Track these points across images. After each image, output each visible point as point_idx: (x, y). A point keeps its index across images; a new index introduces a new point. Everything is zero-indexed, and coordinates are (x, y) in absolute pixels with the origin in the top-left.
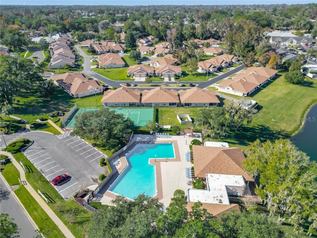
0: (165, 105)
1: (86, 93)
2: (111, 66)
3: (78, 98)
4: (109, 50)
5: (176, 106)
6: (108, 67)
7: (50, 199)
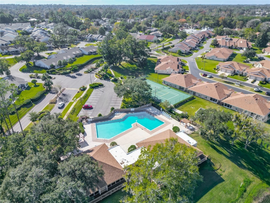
0: (206, 98)
1: (164, 72)
2: (213, 58)
3: (157, 73)
4: (232, 46)
5: (216, 103)
6: (209, 58)
7: (73, 112)
